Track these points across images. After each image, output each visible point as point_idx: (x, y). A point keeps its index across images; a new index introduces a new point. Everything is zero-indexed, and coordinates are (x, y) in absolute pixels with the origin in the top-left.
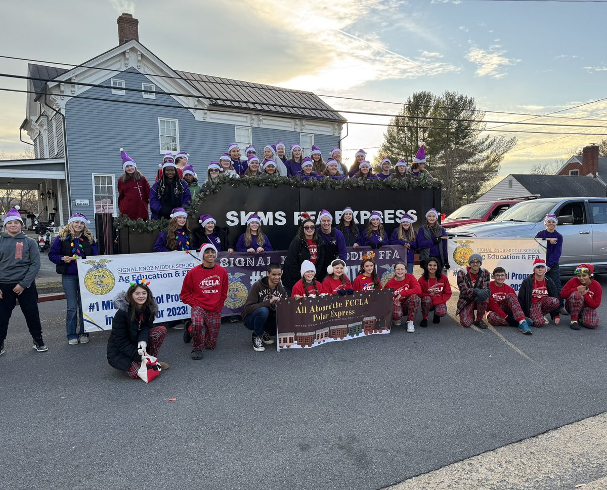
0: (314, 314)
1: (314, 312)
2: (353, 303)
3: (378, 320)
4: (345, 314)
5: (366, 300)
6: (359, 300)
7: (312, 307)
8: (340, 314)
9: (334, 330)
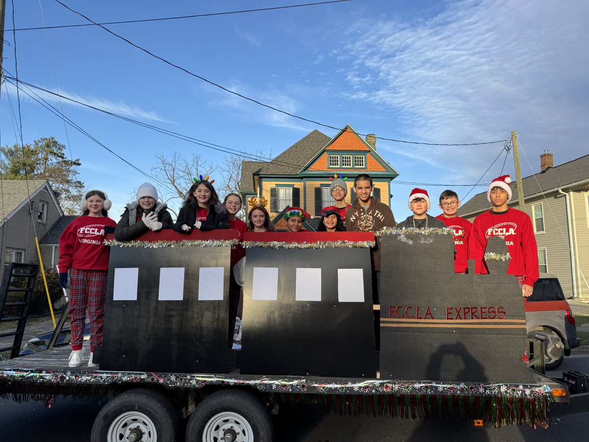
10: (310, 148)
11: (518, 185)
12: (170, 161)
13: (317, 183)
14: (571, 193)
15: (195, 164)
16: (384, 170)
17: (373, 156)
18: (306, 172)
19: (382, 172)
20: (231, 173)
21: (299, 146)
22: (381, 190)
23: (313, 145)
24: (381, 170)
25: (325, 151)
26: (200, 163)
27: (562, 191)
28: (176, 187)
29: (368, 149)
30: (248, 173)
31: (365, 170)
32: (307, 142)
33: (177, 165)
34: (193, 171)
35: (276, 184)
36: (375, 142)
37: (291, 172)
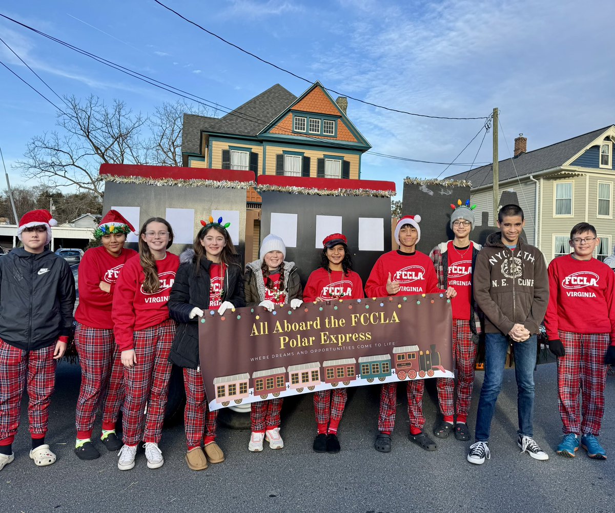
0: (282, 335)
1: (281, 331)
2: (366, 319)
3: (424, 352)
4: (351, 338)
5: (395, 314)
6: (380, 315)
7: (278, 324)
8: (342, 339)
9: (331, 368)
10: (272, 106)
11: (494, 168)
12: (84, 107)
13: (279, 150)
14: (542, 180)
15: (117, 113)
16: (356, 140)
17: (345, 123)
18: (266, 135)
19: (353, 142)
20: (164, 128)
21: (258, 102)
22: (351, 164)
23: (275, 103)
24: (352, 140)
25: (290, 110)
26: (123, 112)
27: (533, 178)
28: (91, 140)
29: (339, 114)
30: (191, 129)
31: (335, 139)
32: (267, 98)
33: (93, 112)
34: (114, 122)
35: (229, 146)
36: (347, 106)
37: (248, 133)
